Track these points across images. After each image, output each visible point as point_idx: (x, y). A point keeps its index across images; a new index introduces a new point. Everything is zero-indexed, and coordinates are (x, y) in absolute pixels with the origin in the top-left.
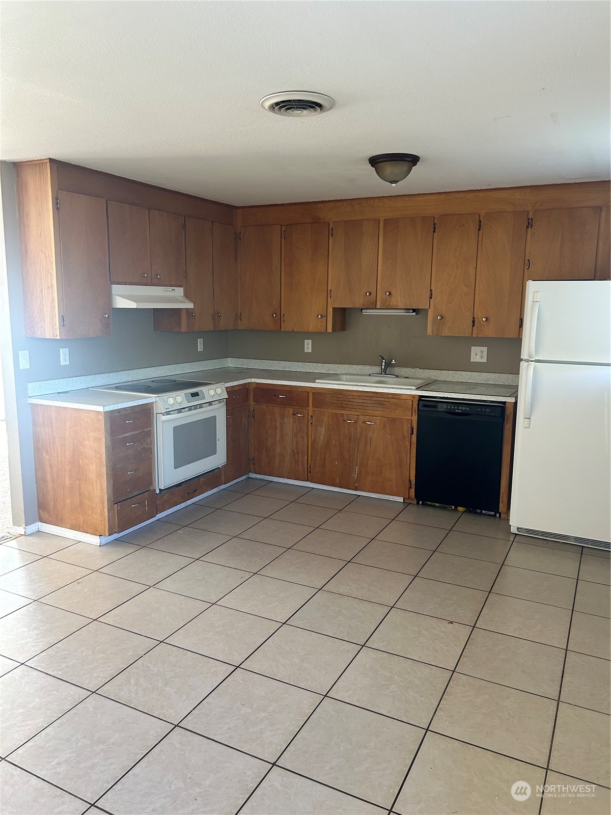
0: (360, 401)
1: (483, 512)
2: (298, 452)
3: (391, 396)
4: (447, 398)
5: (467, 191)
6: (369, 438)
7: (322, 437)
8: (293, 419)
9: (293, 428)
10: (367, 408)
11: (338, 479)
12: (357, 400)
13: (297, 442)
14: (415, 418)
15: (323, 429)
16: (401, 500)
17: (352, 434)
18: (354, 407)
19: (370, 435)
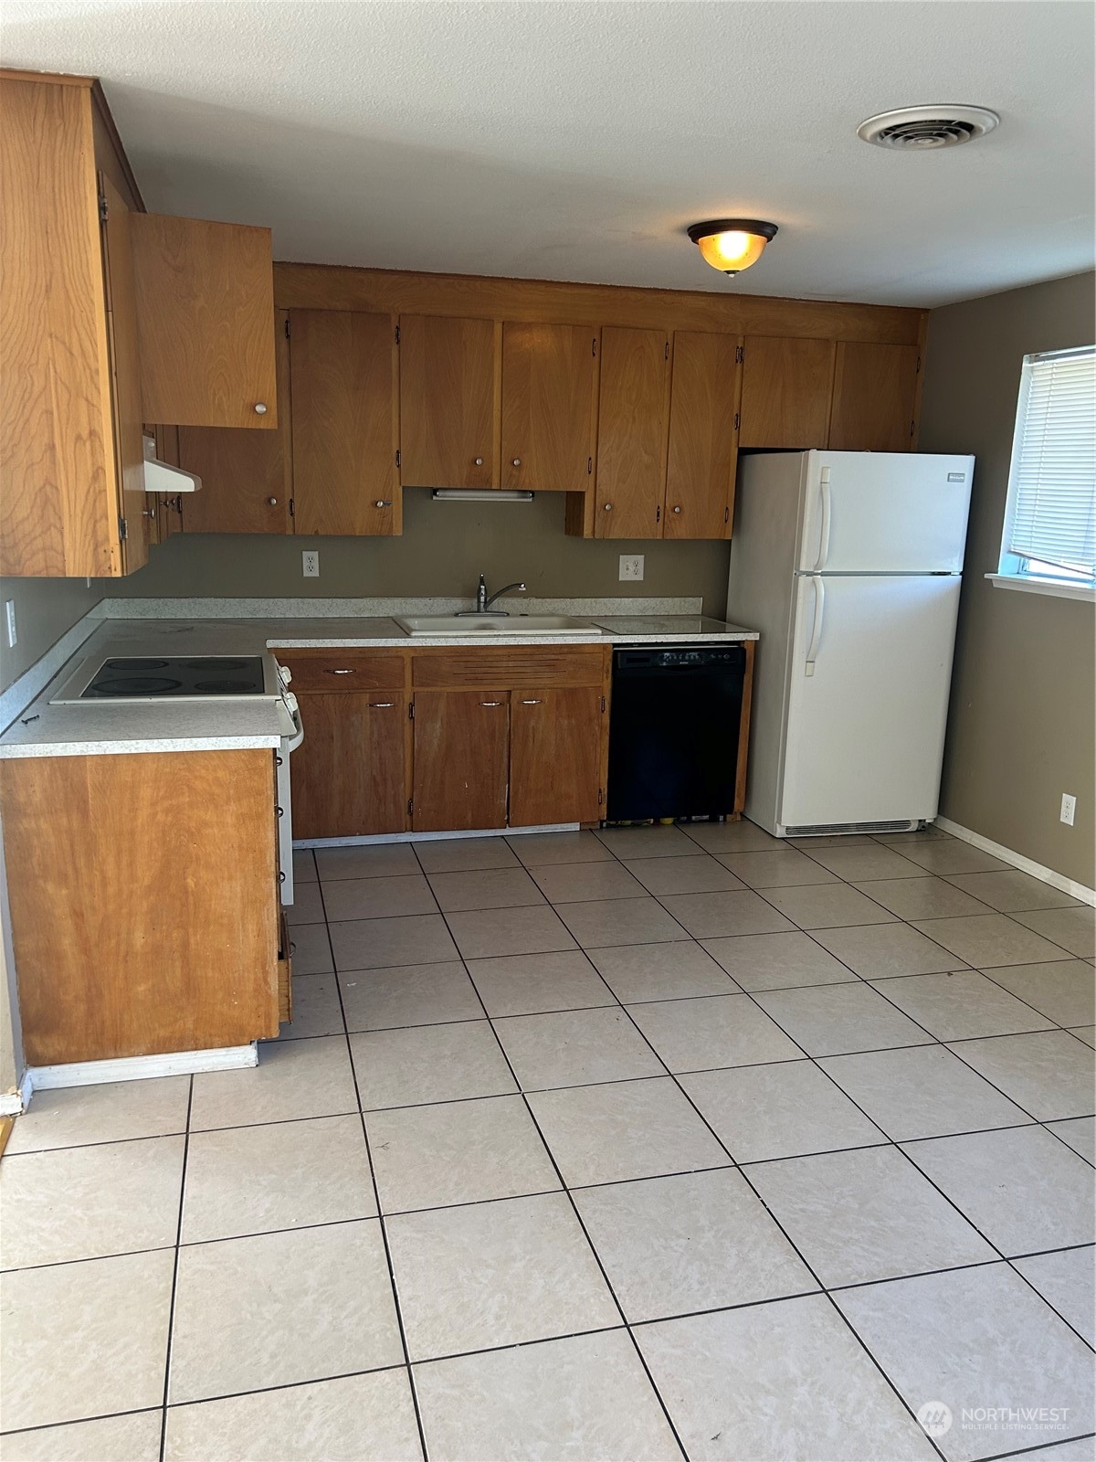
0: (511, 664)
1: (694, 818)
2: (385, 780)
3: (566, 650)
4: (662, 644)
5: (648, 289)
6: (531, 730)
7: (436, 742)
8: (371, 713)
9: (372, 733)
10: (522, 676)
11: (470, 815)
12: (504, 664)
13: (380, 758)
14: (607, 684)
15: (438, 725)
16: (576, 827)
17: (497, 727)
18: (499, 676)
19: (532, 723)
